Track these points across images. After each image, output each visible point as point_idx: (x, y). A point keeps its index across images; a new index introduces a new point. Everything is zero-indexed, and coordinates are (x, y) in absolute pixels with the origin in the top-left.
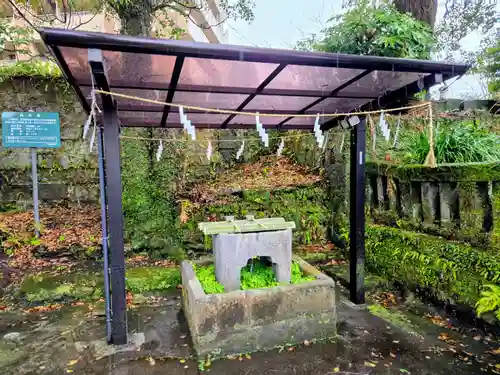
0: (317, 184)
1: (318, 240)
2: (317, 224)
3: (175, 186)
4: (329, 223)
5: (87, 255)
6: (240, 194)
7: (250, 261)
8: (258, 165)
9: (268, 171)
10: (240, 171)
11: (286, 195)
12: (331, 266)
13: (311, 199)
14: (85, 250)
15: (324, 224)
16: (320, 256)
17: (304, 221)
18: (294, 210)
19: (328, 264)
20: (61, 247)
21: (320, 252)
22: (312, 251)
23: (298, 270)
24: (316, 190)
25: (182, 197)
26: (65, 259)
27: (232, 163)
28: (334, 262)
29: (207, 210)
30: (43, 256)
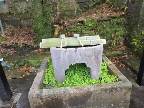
0: (123, 16)
1: (119, 44)
2: (120, 37)
3: (53, 19)
4: (126, 36)
5: (20, 48)
6: (82, 22)
7: (71, 66)
8: (95, 9)
9: (99, 11)
10: (87, 13)
11: (105, 22)
12: (125, 58)
13: (118, 24)
14: (20, 46)
15: (123, 36)
16: (120, 52)
17: (113, 35)
18: (109, 30)
19: (123, 57)
20: (11, 44)
21: (120, 51)
22: (115, 50)
23: (106, 67)
24: (122, 19)
25: (57, 24)
26: (13, 49)
27: (83, 9)
28: (126, 56)
29: (66, 30)
30: (5, 48)
